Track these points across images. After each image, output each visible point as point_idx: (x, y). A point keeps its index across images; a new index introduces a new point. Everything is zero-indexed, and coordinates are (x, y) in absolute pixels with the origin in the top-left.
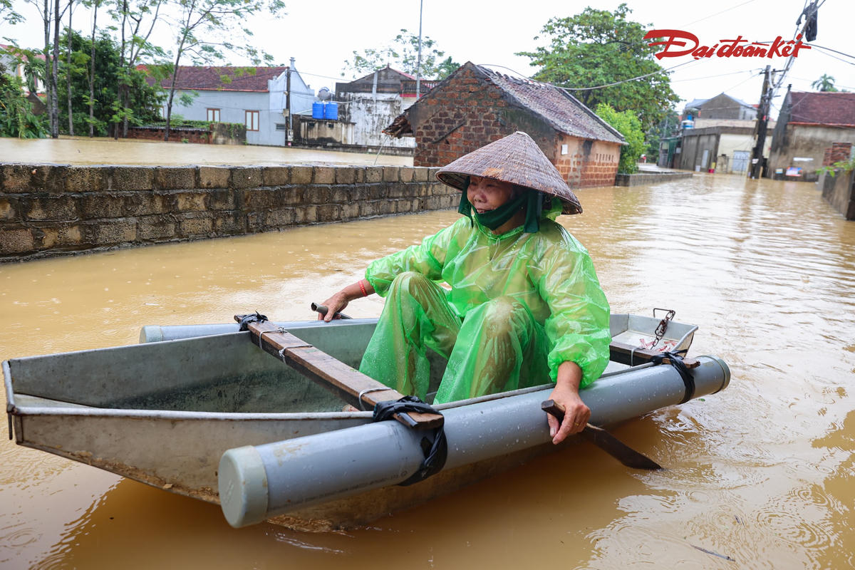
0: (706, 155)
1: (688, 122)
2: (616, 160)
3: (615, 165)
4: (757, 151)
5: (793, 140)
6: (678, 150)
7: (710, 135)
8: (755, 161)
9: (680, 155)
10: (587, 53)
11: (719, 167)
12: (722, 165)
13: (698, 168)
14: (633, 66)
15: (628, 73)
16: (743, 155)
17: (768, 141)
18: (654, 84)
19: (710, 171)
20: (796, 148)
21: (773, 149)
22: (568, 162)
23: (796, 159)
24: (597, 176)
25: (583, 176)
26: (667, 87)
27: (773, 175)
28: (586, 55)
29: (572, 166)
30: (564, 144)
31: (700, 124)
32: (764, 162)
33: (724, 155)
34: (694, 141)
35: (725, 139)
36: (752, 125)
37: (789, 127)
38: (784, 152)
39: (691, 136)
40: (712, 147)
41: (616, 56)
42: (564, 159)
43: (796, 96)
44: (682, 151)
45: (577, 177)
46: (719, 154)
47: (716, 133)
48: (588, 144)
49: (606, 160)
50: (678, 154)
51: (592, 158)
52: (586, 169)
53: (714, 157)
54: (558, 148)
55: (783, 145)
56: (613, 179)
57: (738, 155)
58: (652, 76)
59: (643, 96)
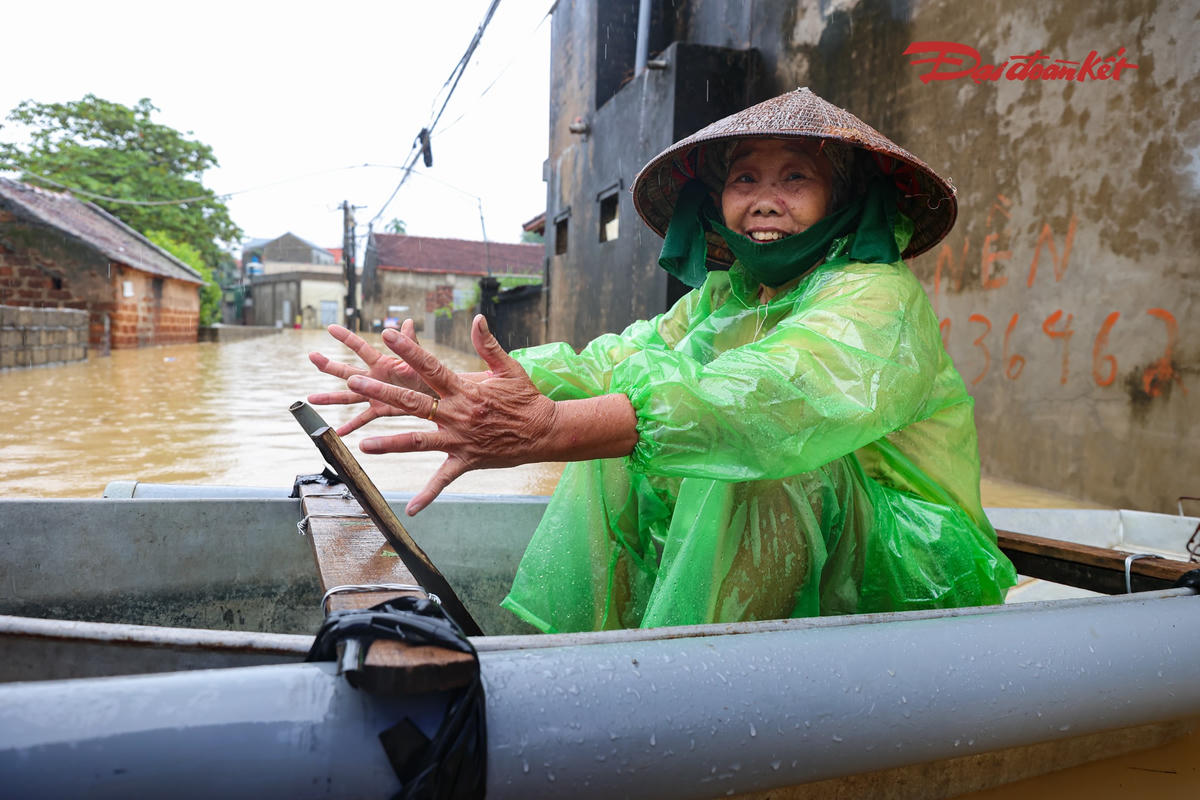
0: (287, 307)
1: (255, 265)
2: (195, 307)
3: (195, 313)
4: (349, 301)
5: (385, 288)
6: (248, 302)
7: (288, 282)
8: (350, 312)
9: (252, 309)
10: (100, 160)
11: (306, 322)
12: (309, 318)
13: (279, 324)
14: (173, 187)
15: (168, 194)
16: (333, 306)
17: (359, 287)
18: (207, 212)
19: (296, 326)
20: (389, 295)
21: (366, 298)
22: (134, 308)
23: (392, 308)
24: (175, 329)
25: (158, 329)
26: (227, 217)
27: (370, 328)
28: (98, 164)
29: (141, 314)
30: (126, 280)
31: (271, 268)
32: (357, 313)
33: (309, 307)
34: (268, 290)
35: (307, 286)
36: (339, 270)
37: (379, 272)
38: (378, 300)
39: (264, 284)
40: (293, 296)
41: (146, 169)
42: (128, 303)
43: (378, 237)
44: (254, 303)
45: (149, 330)
46: (304, 305)
47: (297, 279)
48: (158, 282)
49: (183, 307)
50: (249, 308)
51: (166, 303)
52: (158, 319)
53: (297, 310)
54: (118, 286)
55: (375, 293)
56: (194, 333)
57: (327, 306)
58: (202, 201)
59: (196, 227)
